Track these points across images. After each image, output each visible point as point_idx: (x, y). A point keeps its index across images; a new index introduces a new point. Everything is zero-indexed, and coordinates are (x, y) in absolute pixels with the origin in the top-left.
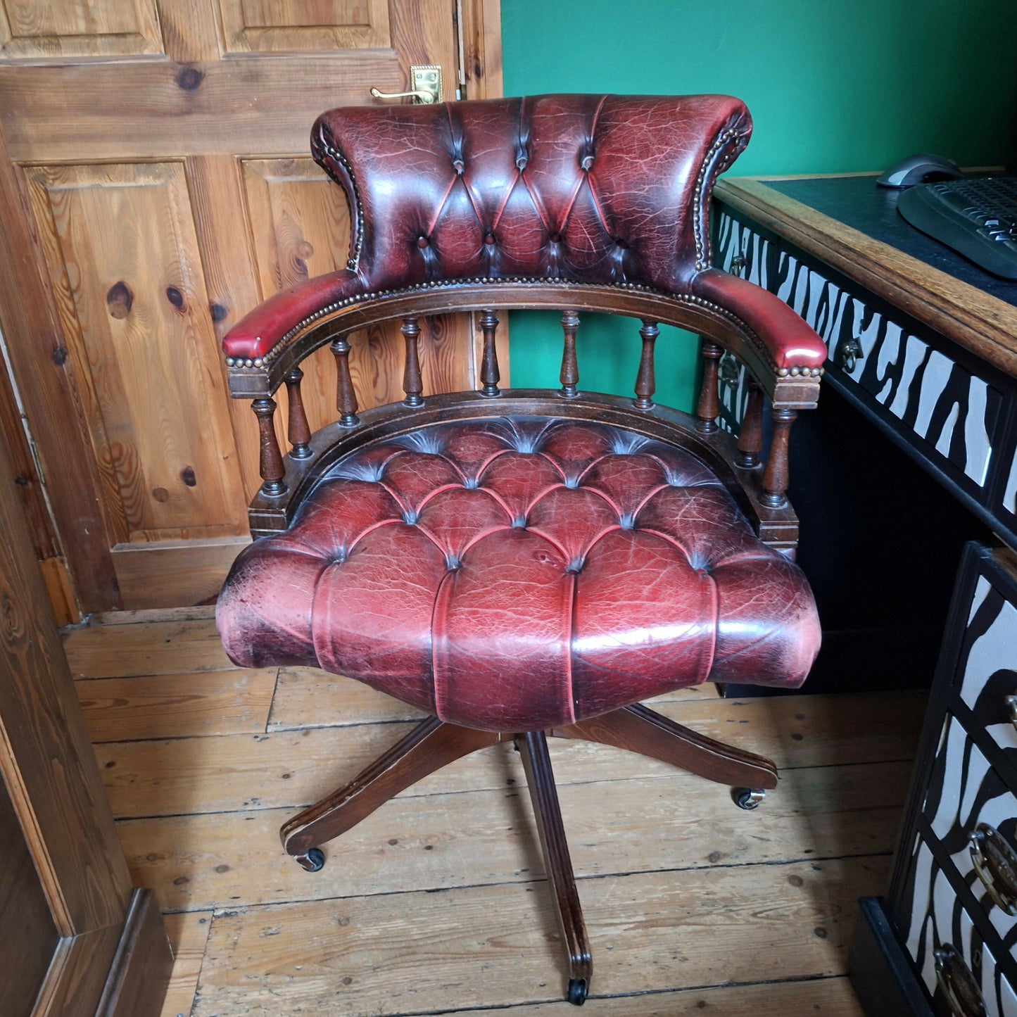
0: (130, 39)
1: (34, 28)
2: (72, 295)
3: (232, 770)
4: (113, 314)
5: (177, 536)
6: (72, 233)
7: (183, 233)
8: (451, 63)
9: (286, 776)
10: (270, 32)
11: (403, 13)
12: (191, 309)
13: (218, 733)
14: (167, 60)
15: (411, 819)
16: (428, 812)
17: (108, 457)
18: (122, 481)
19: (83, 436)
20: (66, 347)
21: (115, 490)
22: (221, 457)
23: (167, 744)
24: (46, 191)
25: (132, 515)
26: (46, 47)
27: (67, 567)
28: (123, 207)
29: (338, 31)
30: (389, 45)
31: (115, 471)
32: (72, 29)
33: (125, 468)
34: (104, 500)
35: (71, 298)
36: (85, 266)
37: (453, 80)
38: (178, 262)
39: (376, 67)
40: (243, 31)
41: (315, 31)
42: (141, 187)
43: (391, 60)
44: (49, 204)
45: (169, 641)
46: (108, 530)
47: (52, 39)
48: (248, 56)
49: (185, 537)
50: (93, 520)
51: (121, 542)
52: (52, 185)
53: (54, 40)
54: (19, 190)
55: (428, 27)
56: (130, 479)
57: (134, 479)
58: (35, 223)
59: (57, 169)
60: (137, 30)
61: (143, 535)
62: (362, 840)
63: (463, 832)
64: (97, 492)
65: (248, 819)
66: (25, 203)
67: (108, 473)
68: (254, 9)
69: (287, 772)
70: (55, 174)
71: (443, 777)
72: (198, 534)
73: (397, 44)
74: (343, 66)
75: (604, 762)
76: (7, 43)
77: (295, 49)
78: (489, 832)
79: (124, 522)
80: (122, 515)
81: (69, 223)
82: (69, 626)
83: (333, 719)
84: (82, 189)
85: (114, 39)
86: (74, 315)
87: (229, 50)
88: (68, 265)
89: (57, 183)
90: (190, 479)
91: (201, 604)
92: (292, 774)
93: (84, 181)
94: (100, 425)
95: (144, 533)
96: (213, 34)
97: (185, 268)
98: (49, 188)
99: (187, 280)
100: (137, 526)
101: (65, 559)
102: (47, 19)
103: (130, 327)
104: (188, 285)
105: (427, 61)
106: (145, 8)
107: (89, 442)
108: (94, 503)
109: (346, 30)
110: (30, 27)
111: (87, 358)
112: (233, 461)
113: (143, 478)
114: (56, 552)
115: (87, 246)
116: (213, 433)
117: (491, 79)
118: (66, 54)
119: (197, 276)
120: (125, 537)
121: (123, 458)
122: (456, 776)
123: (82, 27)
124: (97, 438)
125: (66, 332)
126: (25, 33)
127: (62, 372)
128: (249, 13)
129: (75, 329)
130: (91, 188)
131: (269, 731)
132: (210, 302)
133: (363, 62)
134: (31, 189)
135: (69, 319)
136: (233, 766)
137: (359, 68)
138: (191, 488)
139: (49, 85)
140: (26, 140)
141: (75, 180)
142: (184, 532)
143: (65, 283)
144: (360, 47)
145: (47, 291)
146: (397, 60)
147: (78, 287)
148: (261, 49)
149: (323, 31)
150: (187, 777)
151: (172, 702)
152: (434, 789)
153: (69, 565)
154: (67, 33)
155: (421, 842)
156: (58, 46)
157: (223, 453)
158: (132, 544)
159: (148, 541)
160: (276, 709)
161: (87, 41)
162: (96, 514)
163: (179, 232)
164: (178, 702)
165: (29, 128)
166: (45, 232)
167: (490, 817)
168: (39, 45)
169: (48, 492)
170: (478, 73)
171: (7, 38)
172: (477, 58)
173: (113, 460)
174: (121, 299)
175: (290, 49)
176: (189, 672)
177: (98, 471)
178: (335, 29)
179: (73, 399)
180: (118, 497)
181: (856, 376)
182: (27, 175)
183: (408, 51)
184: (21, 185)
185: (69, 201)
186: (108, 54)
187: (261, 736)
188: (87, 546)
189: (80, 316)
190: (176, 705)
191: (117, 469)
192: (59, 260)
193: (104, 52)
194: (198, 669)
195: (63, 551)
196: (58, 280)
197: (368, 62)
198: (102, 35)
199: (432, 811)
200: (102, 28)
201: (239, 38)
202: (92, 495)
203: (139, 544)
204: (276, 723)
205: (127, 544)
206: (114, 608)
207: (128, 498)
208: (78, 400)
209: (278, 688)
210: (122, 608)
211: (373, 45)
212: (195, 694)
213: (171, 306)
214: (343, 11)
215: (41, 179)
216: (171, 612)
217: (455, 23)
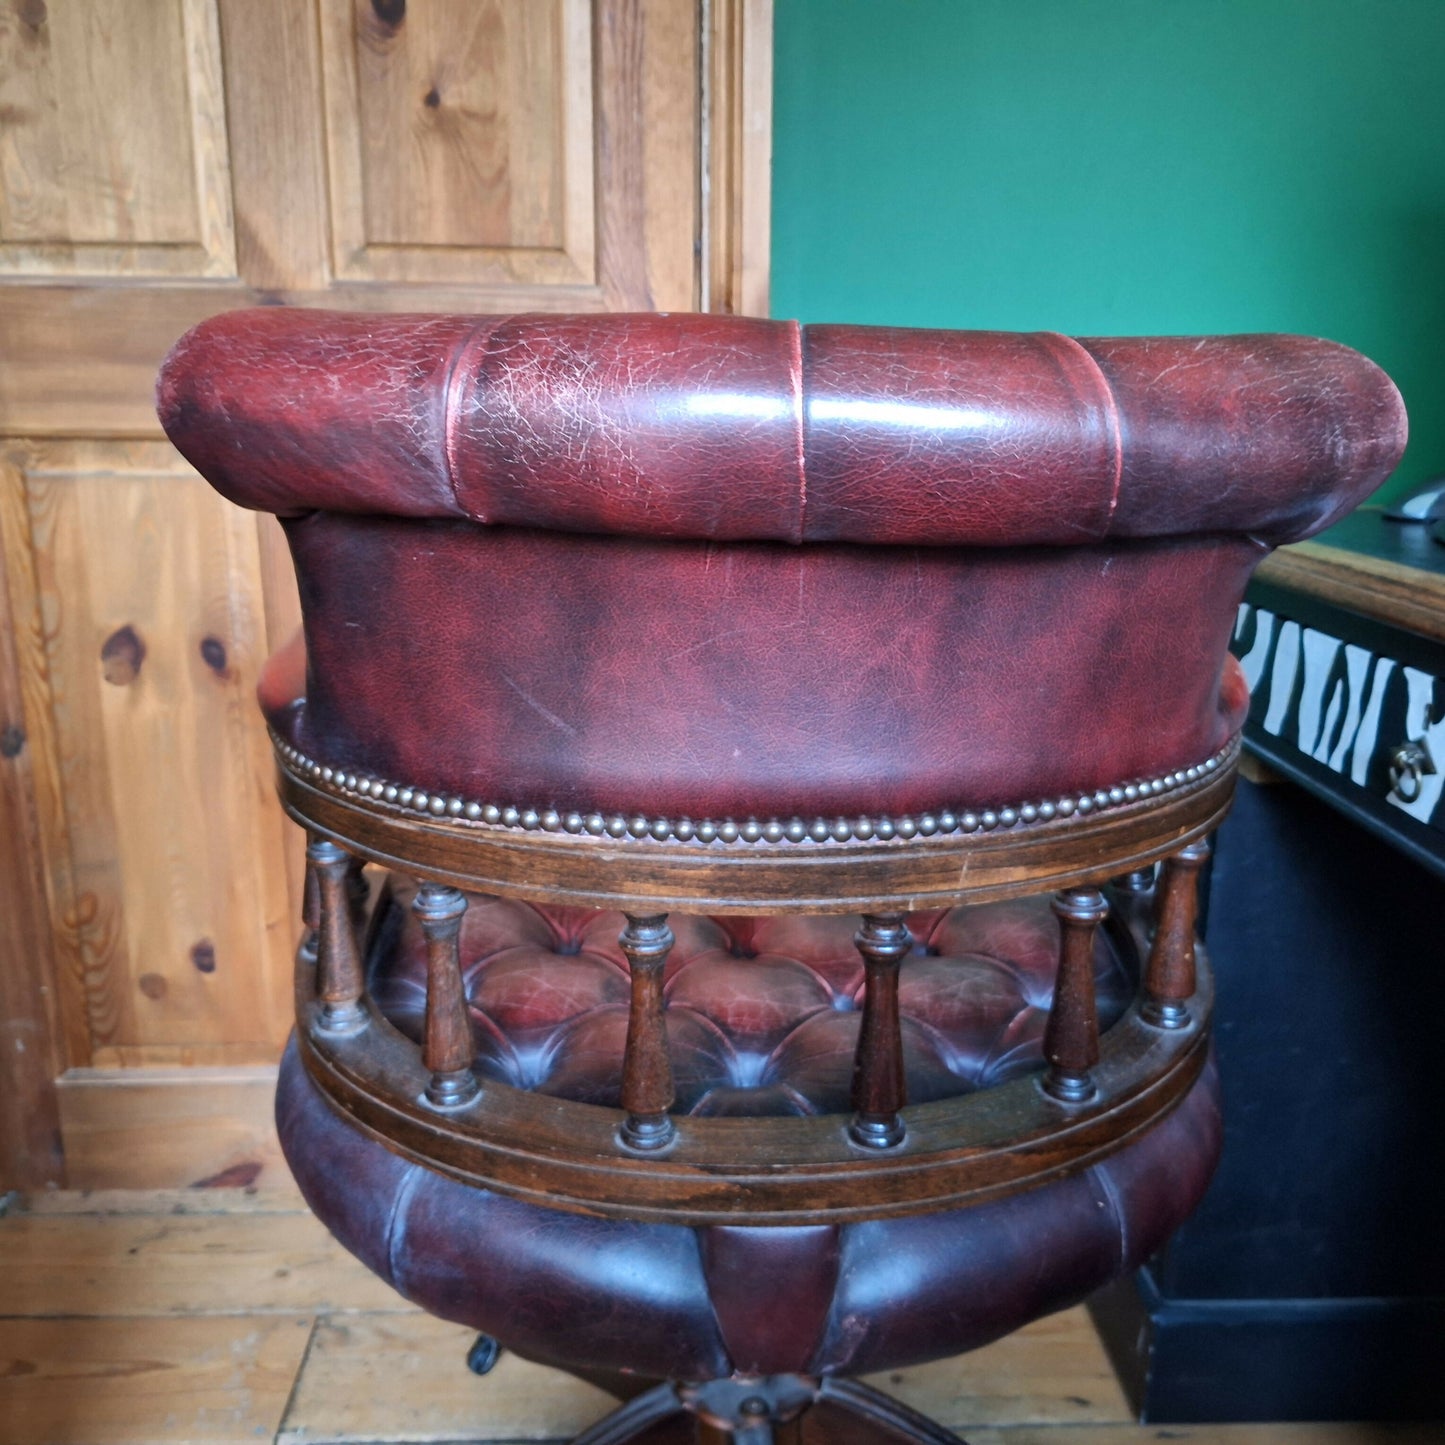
0: (184, 253)
1: (35, 229)
2: (45, 644)
4: (108, 678)
5: (171, 1060)
6: (58, 544)
7: (238, 554)
10: (406, 253)
11: (618, 235)
12: (238, 674)
13: (186, 1443)
14: (241, 284)
17: (72, 917)
18: (90, 959)
19: (33, 878)
20: (24, 728)
21: (76, 974)
22: (263, 924)
24: (24, 478)
25: (101, 1020)
26: (53, 258)
28: (146, 507)
29: (517, 259)
30: (591, 281)
31: (81, 943)
32: (95, 234)
33: (98, 937)
34: (56, 991)
35: (43, 649)
36: (72, 599)
38: (224, 598)
40: (364, 249)
41: (478, 255)
42: (177, 477)
43: (593, 301)
44: (26, 497)
45: (133, 1251)
46: (57, 1043)
47: (63, 246)
48: (370, 287)
49: (187, 1061)
50: (31, 1025)
51: (76, 1065)
52: (33, 468)
53: (65, 250)
55: (655, 252)
56: (103, 959)
57: (110, 955)
59: (45, 445)
60: (196, 241)
61: (116, 1056)
64: (46, 976)
67: (69, 945)
68: (384, 216)
70: (42, 451)
72: (210, 1059)
73: (604, 278)
74: (518, 307)
77: (444, 278)
79: (85, 1031)
80: (85, 1018)
81: (54, 531)
83: (402, 1427)
84: (82, 477)
85: (159, 251)
86: (45, 675)
87: (341, 276)
88: (45, 594)
89: (43, 465)
90: (206, 961)
91: (202, 1184)
93: (86, 464)
94: (65, 861)
95: (118, 1051)
96: (316, 247)
97: (237, 608)
98: (29, 472)
99: (238, 627)
100: (106, 1039)
102: (58, 217)
103: (133, 701)
104: (238, 635)
106: (214, 208)
107: (42, 890)
108: (38, 998)
109: (527, 255)
110: (29, 227)
111: (57, 748)
112: (283, 932)
113: (126, 956)
115: (79, 566)
116: (255, 880)
118: (83, 269)
119: (253, 622)
120: (84, 1058)
121: (96, 920)
123: (109, 230)
124: (59, 883)
125: (28, 703)
126: (21, 236)
127: (12, 771)
128: (376, 222)
129: (43, 699)
130: (99, 476)
131: (281, 1443)
133: (551, 304)
135: (36, 684)
138: (208, 977)
139: (48, 314)
141: (71, 462)
142: (187, 1053)
143: (36, 624)
144: (547, 282)
145: (6, 637)
146: (602, 301)
147: (56, 633)
148: (391, 278)
149: (490, 255)
151: (113, 1374)
154: (86, 239)
156: (71, 258)
157: (268, 916)
158: (97, 1070)
159: (123, 1066)
160: (301, 1400)
161: (116, 252)
162: (39, 1014)
163: (232, 551)
164: (125, 1373)
165: (9, 378)
166: (13, 543)
168: (41, 255)
172: (729, 304)
173: (80, 923)
174: (126, 653)
175: (438, 280)
176: (156, 1313)
177: (51, 941)
178: (509, 252)
179: (26, 817)
180: (82, 988)
181: (1421, 811)
183: (620, 290)
185: (58, 494)
186: (149, 273)
188: (18, 1072)
189: (56, 680)
190: (121, 1379)
191: (85, 938)
192: (32, 587)
193: (140, 269)
194: (174, 1309)
196: (26, 620)
197: (559, 304)
198: (142, 245)
200: (143, 234)
201: (357, 258)
202: (36, 981)
203: (107, 1071)
204: (295, 1430)
205: (84, 1071)
206: (51, 1184)
207: (98, 990)
208: (33, 817)
209: (311, 1356)
210: (64, 1184)
211: (567, 280)
212: (158, 1358)
213: (205, 669)
214: (523, 223)
215: (19, 459)
216: (149, 1197)
217: (698, 252)
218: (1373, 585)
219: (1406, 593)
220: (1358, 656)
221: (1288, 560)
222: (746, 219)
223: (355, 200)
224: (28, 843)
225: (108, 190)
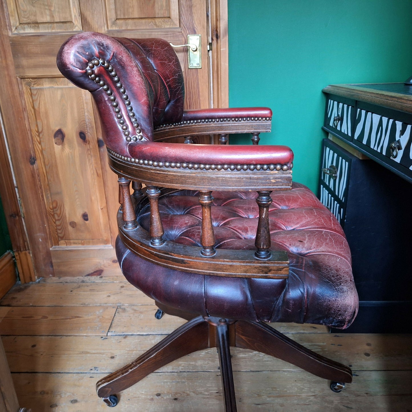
0: (68, 24)
1: (28, 20)
2: (39, 134)
3: (88, 353)
4: (56, 143)
5: (79, 244)
6: (40, 107)
7: (87, 108)
8: (206, 33)
9: (112, 357)
10: (127, 21)
11: (185, 12)
12: (89, 141)
13: (85, 335)
15: (169, 383)
16: (178, 380)
17: (51, 207)
18: (57, 218)
19: (41, 197)
20: (36, 157)
21: (54, 222)
22: (100, 208)
23: (61, 338)
24: (30, 89)
25: (61, 233)
26: (34, 28)
27: (31, 255)
28: (62, 96)
29: (157, 20)
30: (178, 26)
31: (54, 213)
32: (45, 20)
33: (58, 212)
34: (49, 226)
35: (39, 136)
36: (45, 122)
37: (206, 41)
38: (85, 121)
39: (172, 35)
40: (116, 20)
41: (147, 20)
42: (70, 88)
43: (179, 32)
44: (31, 95)
45: (72, 291)
46: (50, 239)
47: (36, 24)
48: (118, 31)
49: (83, 244)
50: (43, 235)
51: (55, 245)
52: (33, 87)
53: (37, 25)
54: (19, 89)
55: (195, 18)
56: (60, 217)
57: (62, 217)
58: (25, 103)
59: (35, 80)
60: (71, 21)
61: (65, 243)
62: (143, 392)
63: (194, 392)
64: (46, 222)
65: (91, 377)
66: (21, 94)
67: (51, 214)
68: (121, 11)
69: (113, 355)
70: (35, 82)
71: (187, 363)
72: (89, 243)
73: (182, 25)
74: (158, 35)
75: (268, 361)
76: (18, 26)
77: (138, 28)
78: (206, 393)
79: (57, 236)
80: (56, 233)
81: (39, 103)
82: (31, 283)
83: (138, 331)
84: (45, 88)
85: (61, 24)
86: (40, 143)
87: (110, 29)
88: (38, 121)
89: (35, 85)
90: (86, 218)
91: (88, 275)
92: (115, 357)
93: (46, 85)
94: (49, 192)
95: (66, 242)
96: (103, 21)
97: (87, 123)
98: (32, 88)
99: (88, 128)
100: (62, 238)
101: (31, 252)
102: (34, 16)
103: (63, 149)
104: (89, 131)
105: (194, 32)
106: (75, 11)
107: (43, 200)
108: (44, 228)
109: (160, 20)
110: (27, 19)
111: (44, 162)
112: (105, 210)
113: (66, 217)
114: (27, 249)
115: (46, 113)
116: (97, 197)
117: (223, 40)
118: (41, 30)
119: (92, 127)
120: (57, 243)
121: (57, 208)
122: (193, 363)
123: (48, 19)
124: (47, 198)
125: (36, 151)
126: (25, 22)
127: (34, 169)
128: (119, 13)
129: (40, 149)
130: (49, 88)
131: (108, 335)
132: (98, 138)
133: (167, 33)
134: (24, 88)
135: (38, 145)
136: (89, 351)
137: (165, 36)
138: (87, 222)
139: (33, 43)
140: (23, 67)
141: (43, 85)
142: (83, 242)
143: (36, 129)
144: (166, 27)
145: (29, 132)
146: (182, 32)
147: (42, 131)
148: (123, 28)
149: (150, 20)
150: (67, 354)
151: (67, 319)
152: (182, 369)
154: (42, 22)
155: (172, 396)
156: (38, 27)
157: (101, 206)
158: (60, 246)
159: (67, 245)
160: (113, 325)
161: (50, 25)
162: (45, 232)
163: (85, 108)
164: (70, 319)
165: (24, 62)
166: (29, 107)
167: (208, 385)
168: (31, 27)
169: (25, 221)
170: (217, 37)
171: (18, 24)
172: (217, 31)
173: (54, 208)
174: (60, 136)
175: (136, 28)
176: (78, 305)
177: (47, 213)
178: (155, 19)
179: (38, 180)
180: (55, 225)
181: (398, 160)
182: (23, 82)
183: (186, 29)
184: (20, 86)
185: (40, 94)
186: (59, 31)
187: (104, 337)
188: (40, 246)
189: (42, 144)
190: (69, 320)
191: (55, 212)
192: (35, 119)
193: (57, 30)
194: (82, 304)
195: (30, 248)
196: (34, 128)
197: (169, 33)
198: (57, 22)
199: (180, 380)
200: (57, 20)
201: (114, 23)
202: (43, 223)
203: (63, 246)
204: (112, 332)
205: (57, 246)
206: (51, 275)
207: (59, 226)
208: (40, 181)
209: (116, 315)
210: (54, 276)
211: (171, 26)
212: (78, 315)
213: (81, 140)
214: (159, 11)
215: (29, 84)
216: (76, 279)
217: (208, 16)
218: (389, 99)
219: (396, 100)
220: (385, 119)
221: (369, 94)
222: (221, 5)
223: (113, 7)
224: (39, 188)
225: (47, 7)
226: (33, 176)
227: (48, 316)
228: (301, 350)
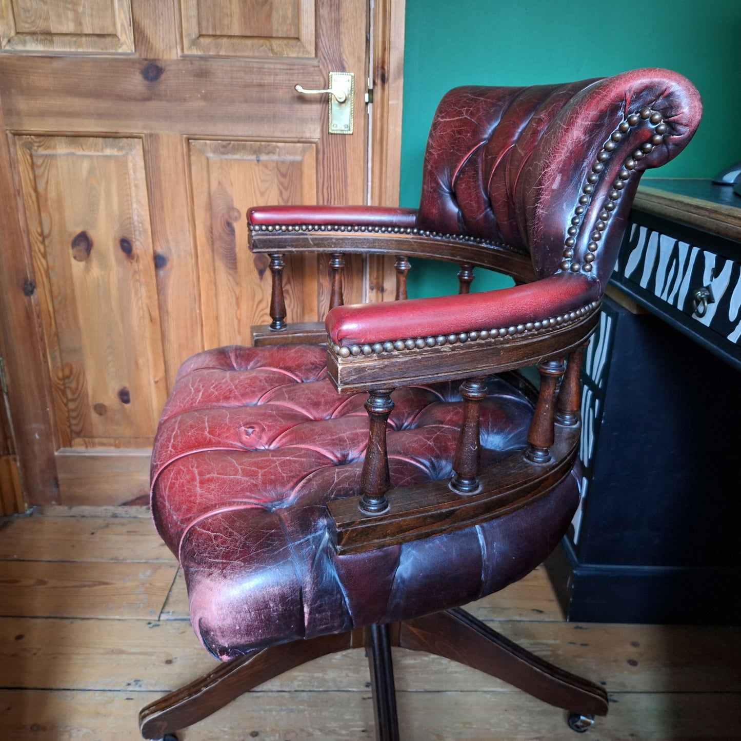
0: (108, 40)
1: (33, 26)
2: (44, 240)
3: (122, 652)
4: (75, 258)
5: (110, 445)
6: (49, 190)
7: (137, 196)
8: (362, 72)
9: (169, 662)
10: (219, 40)
11: (327, 30)
12: (138, 257)
13: (117, 617)
14: (136, 56)
15: (274, 713)
16: (291, 707)
17: (60, 375)
18: (70, 395)
19: (41, 355)
20: (35, 282)
21: (63, 402)
22: (152, 381)
23: (72, 623)
24: (31, 156)
25: (76, 425)
26: (42, 42)
27: (18, 464)
28: (91, 171)
29: (274, 43)
30: (313, 55)
31: (65, 387)
32: (64, 29)
33: (73, 385)
34: (54, 411)
35: (43, 242)
36: (56, 218)
37: (363, 85)
38: (131, 218)
39: (301, 71)
40: (198, 38)
41: (255, 41)
42: (106, 156)
43: (314, 67)
44: (33, 165)
45: (93, 534)
46: (55, 435)
47: (48, 35)
48: (201, 58)
49: (117, 446)
50: (42, 427)
51: (64, 446)
52: (37, 151)
53: (49, 38)
54: (10, 154)
55: (345, 41)
56: (76, 396)
57: (79, 394)
58: (20, 181)
59: (41, 139)
60: (114, 33)
61: (83, 442)
62: (226, 729)
63: (320, 730)
64: (49, 403)
65: (128, 699)
66: (13, 164)
67: (60, 389)
68: (208, 21)
69: (170, 658)
70: (40, 142)
71: (308, 675)
72: (128, 445)
73: (320, 54)
74: (275, 69)
75: (456, 672)
76: (12, 37)
77: (238, 54)
78: (344, 732)
79: (68, 430)
80: (68, 424)
81: (47, 182)
82: (16, 515)
84: (60, 155)
85: (95, 39)
86: (45, 256)
87: (186, 52)
88: (43, 215)
89: (40, 149)
90: (125, 398)
91: (126, 504)
92: (174, 660)
93: (62, 149)
94: (57, 348)
95: (84, 441)
96: (174, 37)
97: (136, 223)
98: (34, 153)
99: (137, 233)
100: (78, 434)
101: (18, 458)
102: (45, 20)
103: (87, 270)
104: (138, 237)
105: (342, 69)
106: (122, 16)
107: (46, 362)
108: (45, 413)
109: (280, 42)
110: (30, 26)
111: (51, 292)
112: (162, 385)
113: (87, 395)
114: (11, 451)
115: (59, 201)
116: (148, 360)
117: (394, 85)
118: (58, 48)
119: (145, 231)
120: (68, 443)
121: (72, 377)
122: (320, 675)
123: (70, 27)
124: (54, 359)
125: (37, 269)
126: (27, 30)
127: (30, 301)
128: (204, 24)
129: (43, 267)
130: (68, 155)
131: (162, 618)
132: (155, 252)
133: (292, 67)
134: (19, 153)
135: (40, 260)
136: (124, 648)
137: (288, 71)
138: (126, 406)
139: (41, 71)
140: (18, 114)
141: (55, 148)
142: (117, 442)
143: (39, 230)
144: (290, 56)
145: (25, 236)
146: (319, 67)
147: (49, 234)
148: (212, 53)
149: (261, 41)
150: (83, 654)
151: (84, 586)
152: (299, 686)
153: (20, 464)
154: (59, 32)
155: (279, 736)
156: (52, 42)
157: (155, 377)
158: (74, 449)
159: (87, 447)
160: (171, 599)
161: (74, 39)
162: (46, 421)
163: (134, 194)
164: (89, 586)
165: (22, 104)
166: (27, 189)
167: (347, 717)
168: (37, 40)
169: (9, 400)
170: (384, 80)
171: (13, 33)
172: (383, 68)
173: (65, 378)
174: (83, 245)
175: (235, 54)
176: (103, 561)
177: (51, 386)
178: (271, 40)
179: (37, 326)
180: (66, 409)
181: (706, 321)
182: (17, 142)
183: (328, 61)
184: (12, 149)
185: (49, 164)
186: (90, 50)
187: (153, 623)
188: (37, 448)
189: (50, 258)
190: (87, 589)
191: (67, 385)
192: (37, 211)
193: (86, 48)
194: (112, 559)
195: (16, 450)
196: (34, 228)
197: (296, 67)
198: (86, 35)
199: (295, 707)
200: (88, 30)
201: (194, 43)
202: (44, 405)
203: (79, 449)
204: (169, 612)
205: (68, 449)
206: (54, 502)
207: (73, 410)
208: (41, 326)
209: (176, 580)
210: (60, 504)
211: (300, 55)
212: (105, 580)
213: (122, 254)
214: (278, 26)
215: (28, 146)
216: (101, 510)
217: (368, 41)
218: (692, 210)
219: (707, 213)
220: (684, 247)
221: (654, 200)
222: (392, 22)
223: (194, 12)
224: (39, 339)
225: (70, 6)
226: (29, 317)
227: (46, 580)
228: (520, 655)
